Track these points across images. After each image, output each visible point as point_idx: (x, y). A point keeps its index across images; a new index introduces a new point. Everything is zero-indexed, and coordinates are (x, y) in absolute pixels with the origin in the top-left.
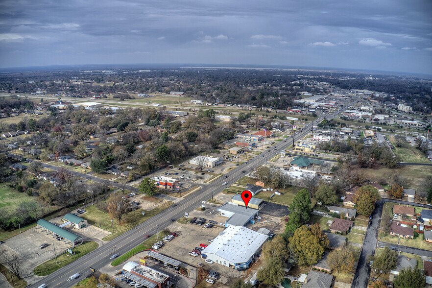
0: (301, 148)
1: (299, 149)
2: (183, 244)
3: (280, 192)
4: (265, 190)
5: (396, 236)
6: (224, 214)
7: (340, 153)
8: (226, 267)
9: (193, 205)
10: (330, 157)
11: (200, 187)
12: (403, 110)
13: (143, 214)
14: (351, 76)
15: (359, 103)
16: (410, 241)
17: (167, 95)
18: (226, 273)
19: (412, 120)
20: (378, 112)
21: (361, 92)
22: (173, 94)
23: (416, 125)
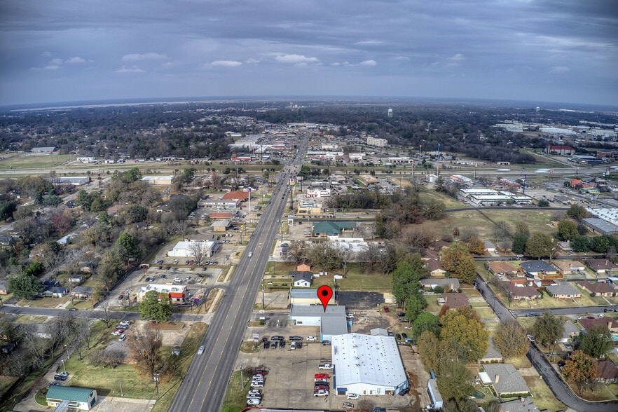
0: (307, 209)
1: (304, 212)
2: (288, 383)
3: (341, 275)
4: (318, 275)
5: (522, 299)
6: (301, 323)
7: (358, 210)
8: (382, 397)
9: (238, 319)
10: (350, 216)
11: (221, 290)
12: (376, 145)
13: (177, 353)
14: (270, 105)
15: (312, 140)
16: (541, 302)
17: (28, 155)
18: (390, 404)
19: (397, 156)
20: (348, 150)
21: (302, 126)
22: (37, 151)
23: (407, 162)
